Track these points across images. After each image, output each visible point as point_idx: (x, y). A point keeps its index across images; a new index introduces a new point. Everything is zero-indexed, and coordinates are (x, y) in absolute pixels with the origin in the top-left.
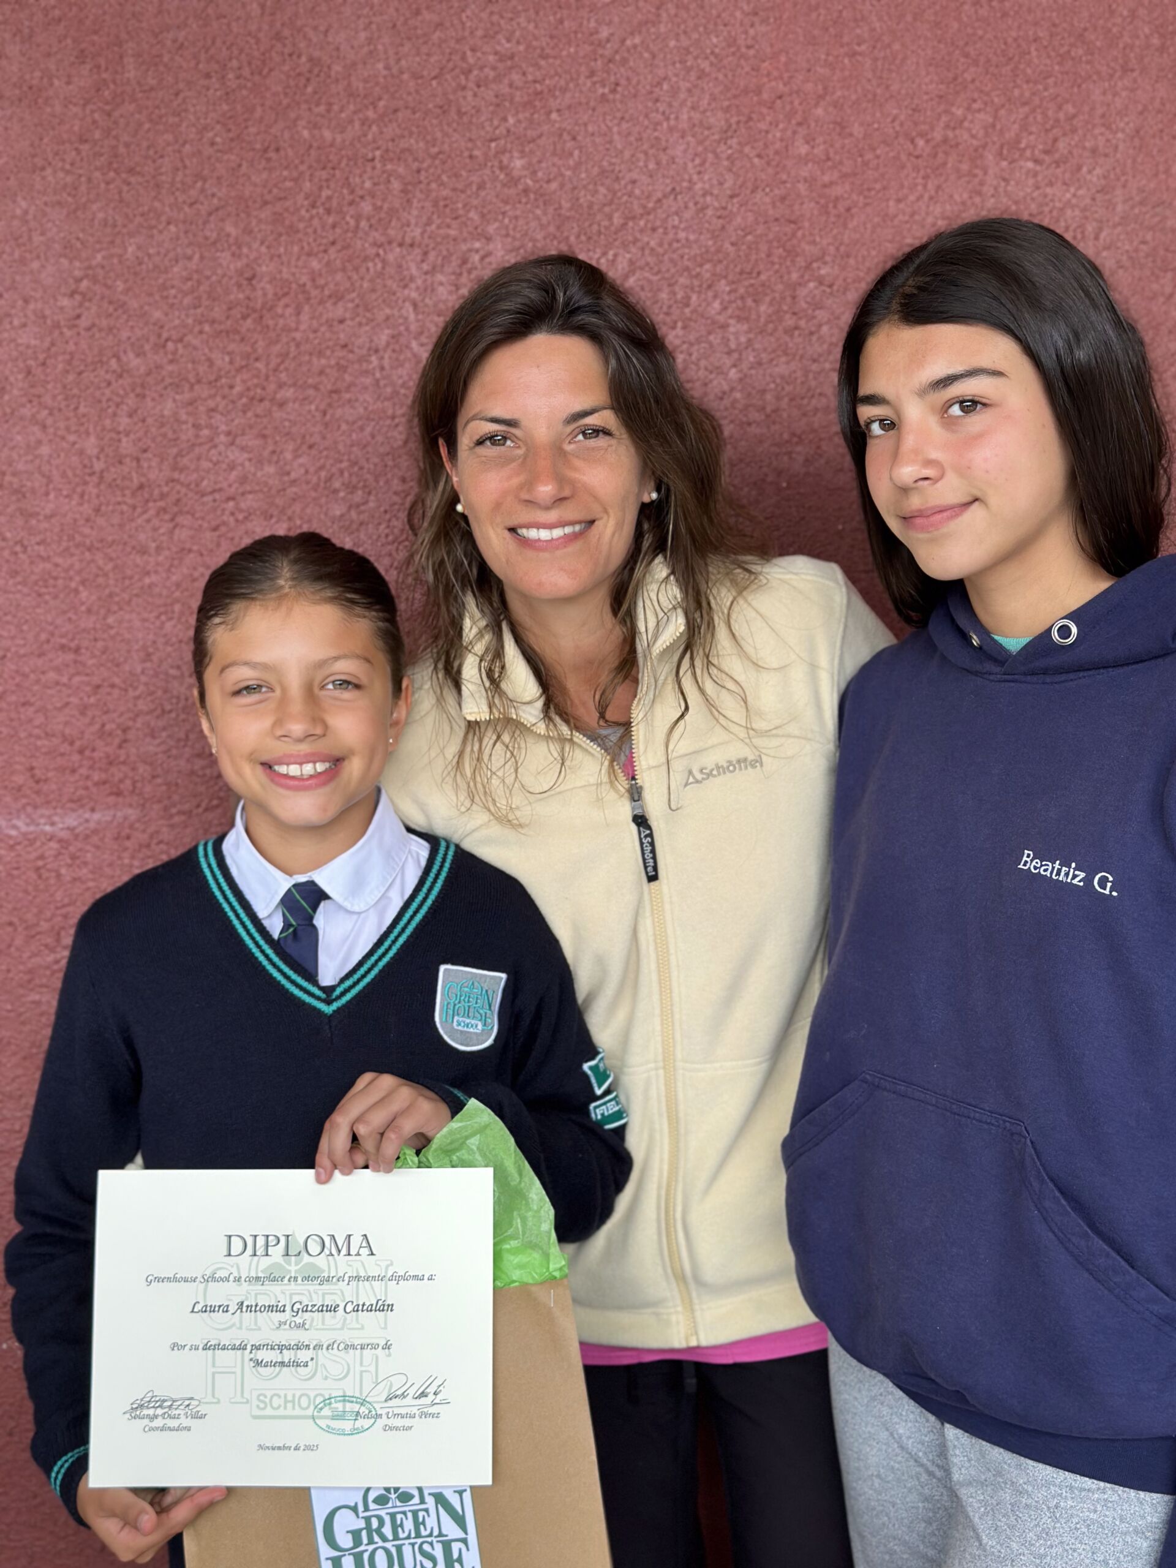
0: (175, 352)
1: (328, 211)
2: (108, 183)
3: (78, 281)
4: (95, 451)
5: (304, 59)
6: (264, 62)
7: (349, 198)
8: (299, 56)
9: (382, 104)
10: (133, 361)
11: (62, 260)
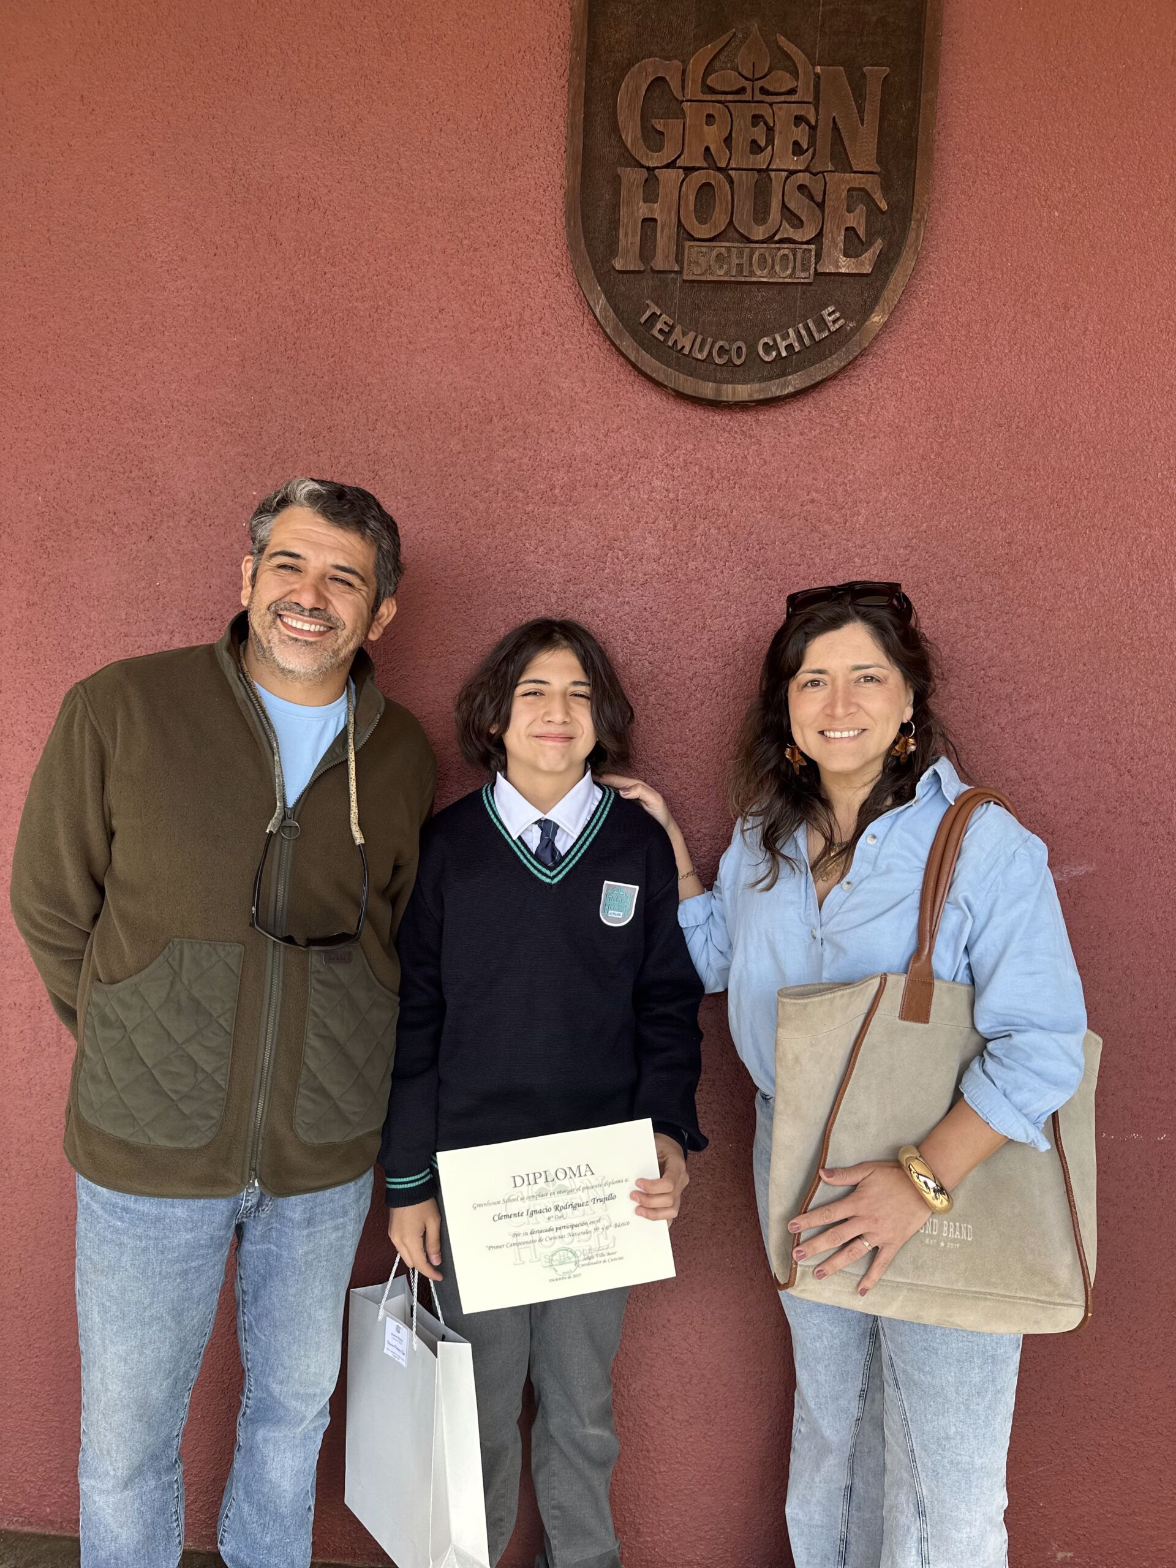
0: (960, 583)
2: (933, 484)
3: (910, 539)
6: (1033, 420)
7: (1071, 501)
11: (903, 527)
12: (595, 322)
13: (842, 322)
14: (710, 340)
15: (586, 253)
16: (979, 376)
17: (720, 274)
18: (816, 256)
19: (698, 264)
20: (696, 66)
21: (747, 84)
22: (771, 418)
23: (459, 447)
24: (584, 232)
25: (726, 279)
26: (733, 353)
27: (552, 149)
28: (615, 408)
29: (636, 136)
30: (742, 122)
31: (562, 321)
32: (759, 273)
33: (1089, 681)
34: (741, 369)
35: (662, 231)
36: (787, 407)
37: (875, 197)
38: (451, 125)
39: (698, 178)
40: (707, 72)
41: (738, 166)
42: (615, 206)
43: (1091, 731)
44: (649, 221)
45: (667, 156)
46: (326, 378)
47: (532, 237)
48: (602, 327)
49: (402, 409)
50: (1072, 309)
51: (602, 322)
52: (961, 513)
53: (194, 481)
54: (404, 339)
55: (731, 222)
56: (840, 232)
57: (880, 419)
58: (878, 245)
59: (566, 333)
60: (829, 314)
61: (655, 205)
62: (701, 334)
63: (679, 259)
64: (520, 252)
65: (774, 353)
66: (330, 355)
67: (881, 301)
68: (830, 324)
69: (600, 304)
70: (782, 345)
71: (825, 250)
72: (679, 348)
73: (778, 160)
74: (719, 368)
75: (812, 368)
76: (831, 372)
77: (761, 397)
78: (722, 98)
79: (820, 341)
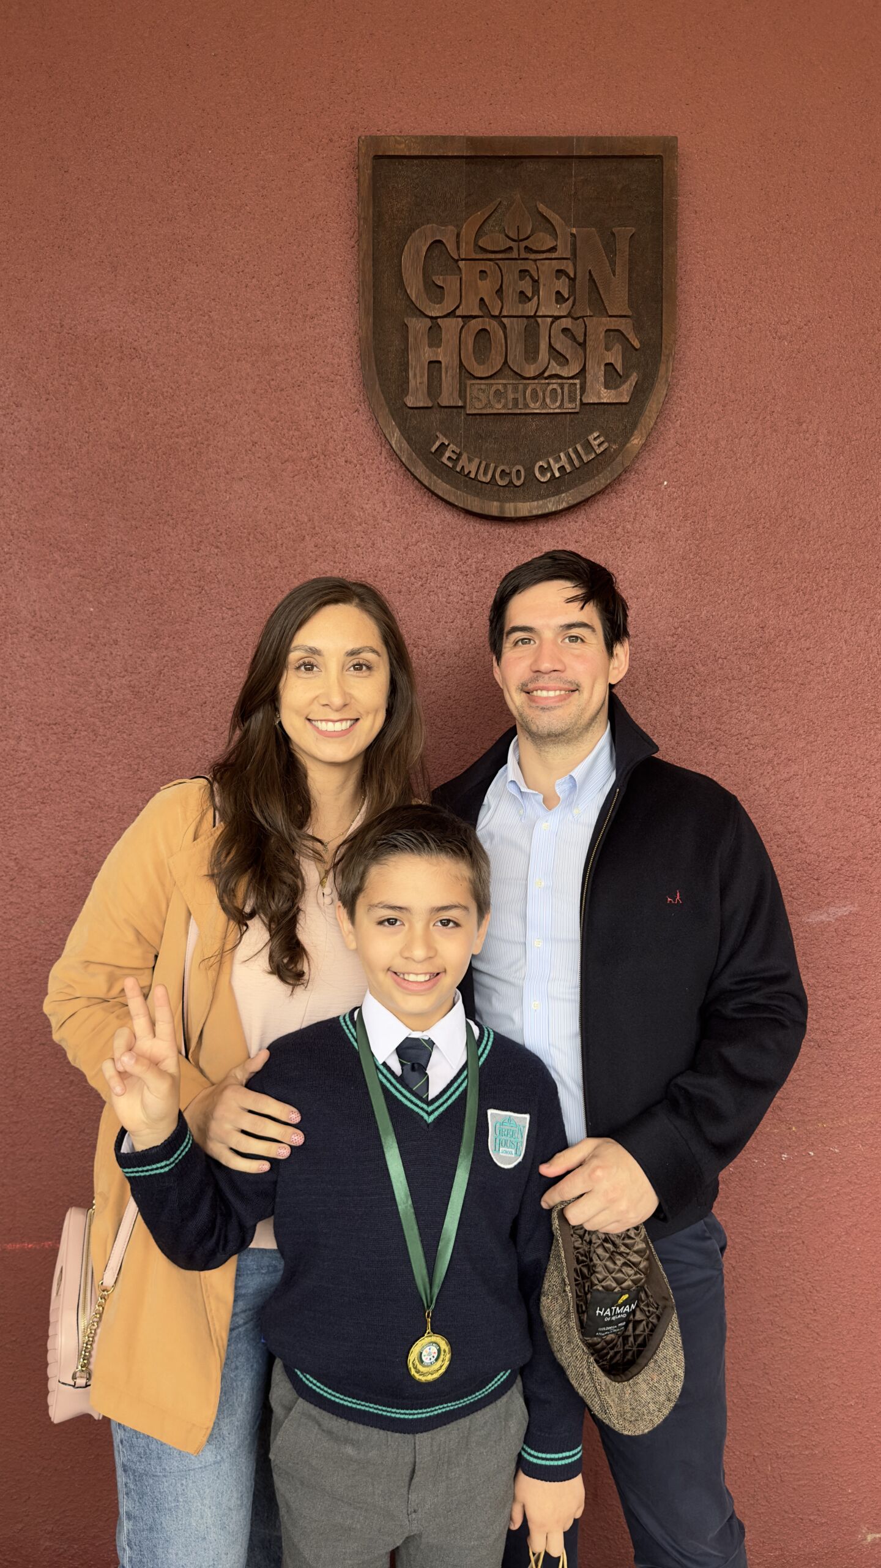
0: (722, 665)
1: (804, 594)
2: (694, 580)
3: (676, 628)
4: (680, 713)
5: (797, 518)
6: (777, 520)
7: (815, 588)
8: (795, 518)
9: (836, 540)
10: (700, 668)
11: (669, 618)
12: (391, 450)
13: (605, 445)
14: (492, 465)
15: (380, 392)
16: (728, 484)
17: (498, 408)
18: (581, 388)
19: (479, 400)
20: (468, 231)
21: (512, 244)
22: (550, 529)
23: (276, 563)
24: (378, 374)
25: (503, 411)
26: (514, 475)
27: (346, 300)
28: (413, 525)
29: (419, 290)
30: (511, 278)
31: (363, 452)
32: (532, 405)
33: (840, 744)
34: (522, 488)
35: (447, 372)
36: (564, 518)
37: (628, 336)
38: (254, 280)
39: (475, 325)
40: (478, 235)
41: (510, 314)
42: (405, 351)
43: (845, 788)
44: (435, 363)
45: (448, 306)
46: (153, 505)
47: (332, 377)
48: (397, 455)
49: (223, 531)
50: (804, 425)
51: (398, 452)
52: (719, 604)
53: (35, 601)
54: (222, 470)
55: (506, 362)
56: (600, 367)
57: (644, 526)
58: (634, 378)
59: (366, 460)
60: (595, 439)
61: (439, 350)
62: (485, 460)
63: (462, 394)
64: (322, 391)
65: (549, 475)
66: (156, 485)
67: (639, 426)
68: (596, 448)
69: (395, 437)
70: (555, 467)
71: (588, 384)
72: (466, 473)
73: (543, 308)
74: (501, 488)
75: (581, 487)
76: (598, 489)
77: (540, 513)
78: (493, 256)
79: (588, 462)
